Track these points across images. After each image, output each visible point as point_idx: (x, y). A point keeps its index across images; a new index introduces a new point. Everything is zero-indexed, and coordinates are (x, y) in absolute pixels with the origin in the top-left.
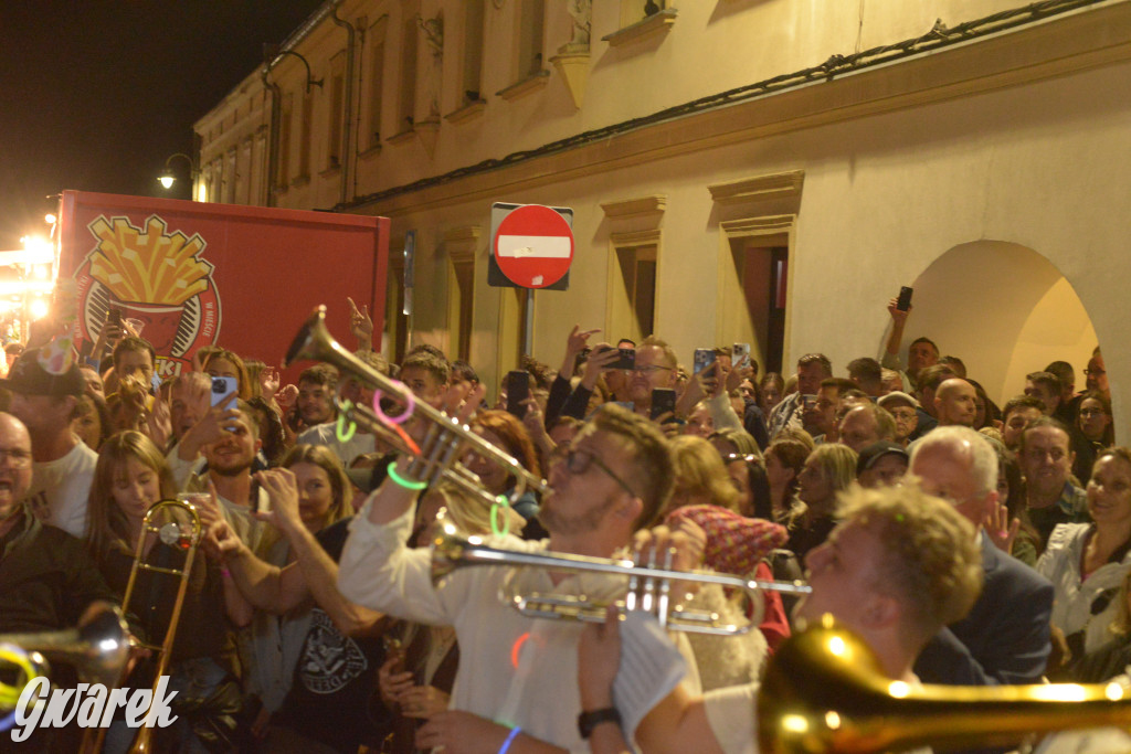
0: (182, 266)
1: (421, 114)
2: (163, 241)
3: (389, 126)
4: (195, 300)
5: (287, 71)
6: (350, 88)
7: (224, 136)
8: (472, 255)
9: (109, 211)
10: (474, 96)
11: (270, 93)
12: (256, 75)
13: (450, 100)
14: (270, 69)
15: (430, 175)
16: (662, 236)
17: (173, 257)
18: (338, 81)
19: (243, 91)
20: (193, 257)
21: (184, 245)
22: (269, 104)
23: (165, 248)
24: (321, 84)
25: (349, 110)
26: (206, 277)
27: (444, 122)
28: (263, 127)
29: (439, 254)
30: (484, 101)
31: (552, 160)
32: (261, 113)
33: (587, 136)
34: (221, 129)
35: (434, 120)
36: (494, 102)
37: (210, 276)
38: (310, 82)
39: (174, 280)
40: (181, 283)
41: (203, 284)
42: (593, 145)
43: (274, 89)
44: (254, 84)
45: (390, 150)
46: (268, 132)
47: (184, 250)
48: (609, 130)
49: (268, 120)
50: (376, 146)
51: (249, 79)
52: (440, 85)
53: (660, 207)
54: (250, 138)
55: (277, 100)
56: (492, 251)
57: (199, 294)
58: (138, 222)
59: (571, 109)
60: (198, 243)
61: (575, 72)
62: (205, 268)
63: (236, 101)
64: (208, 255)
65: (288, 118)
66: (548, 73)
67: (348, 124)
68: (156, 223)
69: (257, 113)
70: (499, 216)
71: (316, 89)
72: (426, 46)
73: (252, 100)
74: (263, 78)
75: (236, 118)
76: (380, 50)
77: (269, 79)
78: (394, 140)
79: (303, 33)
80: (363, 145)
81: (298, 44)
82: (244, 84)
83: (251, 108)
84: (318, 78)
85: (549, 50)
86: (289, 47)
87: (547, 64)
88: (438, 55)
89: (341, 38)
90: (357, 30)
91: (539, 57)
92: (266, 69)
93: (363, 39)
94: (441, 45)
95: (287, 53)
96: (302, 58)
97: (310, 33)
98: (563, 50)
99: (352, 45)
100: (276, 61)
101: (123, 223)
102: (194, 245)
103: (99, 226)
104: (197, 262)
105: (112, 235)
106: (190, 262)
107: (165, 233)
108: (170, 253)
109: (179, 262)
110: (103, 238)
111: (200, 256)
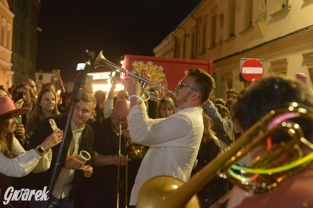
0: (157, 75)
1: (217, 41)
2: (152, 68)
3: (208, 45)
4: (160, 84)
5: (179, 33)
6: (197, 36)
7: (161, 52)
8: (232, 79)
9: (138, 60)
10: (232, 35)
11: (174, 39)
12: (170, 35)
13: (225, 36)
14: (175, 32)
15: (220, 57)
16: (288, 70)
17: (154, 72)
18: (193, 35)
19: (167, 40)
20: (160, 72)
21: (157, 69)
22: (174, 43)
23: (152, 70)
24: (188, 36)
25: (197, 42)
26: (163, 78)
27: (224, 43)
28: (172, 49)
29: (223, 79)
30: (235, 36)
31: (256, 50)
32: (172, 45)
33: (266, 43)
34: (161, 50)
35: (221, 43)
36: (238, 36)
37: (164, 77)
38: (186, 35)
39: (155, 79)
40: (156, 79)
41: (162, 80)
42: (267, 45)
43: (176, 38)
44: (170, 37)
45: (208, 52)
46: (174, 50)
47: (158, 70)
48: (272, 41)
49: (174, 47)
50: (204, 51)
52: (223, 33)
53: (287, 61)
54: (169, 52)
55: (176, 41)
56: (240, 72)
57: (161, 82)
58: (145, 63)
59: (261, 36)
60: (161, 68)
61: (262, 26)
62: (163, 75)
63: (165, 42)
64: (164, 72)
65: (179, 46)
66: (254, 27)
67: (196, 46)
68: (150, 63)
70: (242, 62)
71: (187, 37)
72: (218, 23)
73: (169, 42)
74: (173, 35)
75: (165, 47)
76: (205, 25)
77: (174, 36)
78: (210, 49)
79: (184, 22)
80: (201, 51)
81: (182, 25)
82: (167, 37)
83: (169, 44)
84: (188, 34)
85: (254, 20)
86: (180, 26)
87: (254, 24)
88: (222, 25)
89: (194, 23)
90: (199, 20)
91: (251, 23)
92: (173, 33)
93: (200, 22)
94: (223, 22)
95: (179, 28)
96: (183, 29)
97: (185, 22)
98: (258, 19)
99: (197, 24)
100: (176, 30)
101: (141, 63)
102: (160, 69)
103: (135, 64)
104: (161, 74)
105: (138, 66)
106: (159, 74)
107: (152, 66)
108: (154, 71)
109: (156, 74)
110: (136, 67)
111: (162, 72)
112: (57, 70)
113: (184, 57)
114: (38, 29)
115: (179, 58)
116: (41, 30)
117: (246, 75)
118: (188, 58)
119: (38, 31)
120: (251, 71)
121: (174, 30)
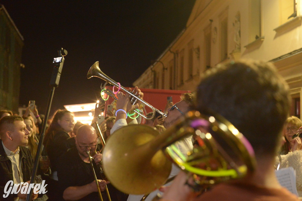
1: (194, 73)
3: (186, 77)
5: (157, 67)
6: (175, 70)
7: (141, 86)
10: (209, 67)
11: (153, 73)
12: (149, 69)
13: (202, 68)
14: (154, 66)
18: (171, 68)
19: (146, 73)
22: (153, 76)
24: (167, 69)
25: (174, 75)
28: (151, 82)
32: (151, 78)
34: (140, 84)
38: (164, 69)
43: (154, 72)
44: (149, 71)
45: (186, 84)
46: (153, 83)
49: (153, 80)
50: (182, 83)
51: (147, 70)
52: (199, 65)
54: (148, 85)
55: (155, 75)
61: (237, 56)
63: (144, 76)
65: (158, 79)
67: (175, 79)
69: (150, 79)
71: (165, 71)
72: (195, 56)
73: (148, 76)
74: (151, 69)
75: (144, 81)
76: (182, 59)
77: (153, 69)
78: (187, 81)
79: (162, 56)
80: (179, 84)
81: (161, 59)
82: (146, 71)
83: (148, 77)
84: (166, 67)
85: (229, 52)
86: (158, 60)
87: (229, 56)
88: (199, 57)
89: (172, 56)
90: (176, 54)
91: (226, 54)
92: (152, 67)
93: (178, 56)
94: (199, 54)
95: (158, 62)
96: (162, 63)
97: (164, 56)
98: (233, 51)
99: (175, 58)
100: (155, 64)
112: (32, 101)
113: (163, 88)
114: (21, 65)
115: (158, 88)
116: (24, 66)
118: (167, 89)
119: (22, 67)
121: (152, 64)
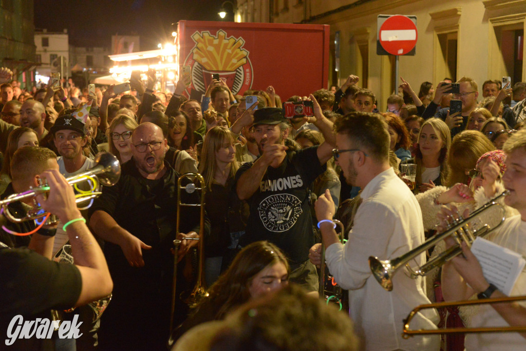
0: (234, 53)
2: (225, 41)
4: (241, 68)
8: (367, 41)
9: (200, 29)
16: (460, 27)
17: (230, 49)
20: (239, 48)
23: (226, 45)
26: (245, 57)
29: (351, 42)
37: (247, 57)
39: (231, 60)
40: (234, 61)
41: (244, 61)
47: (235, 45)
53: (459, 13)
56: (378, 39)
57: (243, 65)
58: (213, 33)
60: (241, 41)
62: (245, 53)
64: (246, 47)
68: (222, 33)
70: (381, 22)
101: (207, 34)
102: (239, 43)
103: (196, 36)
104: (241, 51)
105: (202, 40)
106: (238, 50)
107: (226, 38)
108: (229, 47)
109: (233, 51)
110: (198, 41)
111: (242, 48)
117: (387, 42)
120: (396, 37)
